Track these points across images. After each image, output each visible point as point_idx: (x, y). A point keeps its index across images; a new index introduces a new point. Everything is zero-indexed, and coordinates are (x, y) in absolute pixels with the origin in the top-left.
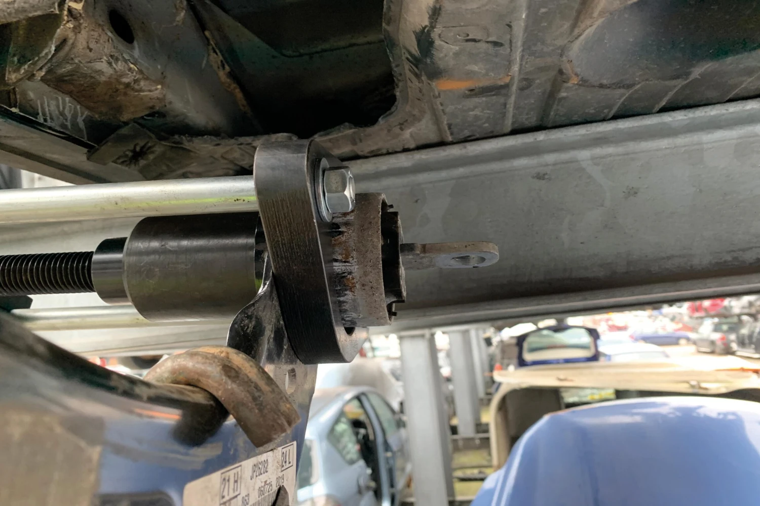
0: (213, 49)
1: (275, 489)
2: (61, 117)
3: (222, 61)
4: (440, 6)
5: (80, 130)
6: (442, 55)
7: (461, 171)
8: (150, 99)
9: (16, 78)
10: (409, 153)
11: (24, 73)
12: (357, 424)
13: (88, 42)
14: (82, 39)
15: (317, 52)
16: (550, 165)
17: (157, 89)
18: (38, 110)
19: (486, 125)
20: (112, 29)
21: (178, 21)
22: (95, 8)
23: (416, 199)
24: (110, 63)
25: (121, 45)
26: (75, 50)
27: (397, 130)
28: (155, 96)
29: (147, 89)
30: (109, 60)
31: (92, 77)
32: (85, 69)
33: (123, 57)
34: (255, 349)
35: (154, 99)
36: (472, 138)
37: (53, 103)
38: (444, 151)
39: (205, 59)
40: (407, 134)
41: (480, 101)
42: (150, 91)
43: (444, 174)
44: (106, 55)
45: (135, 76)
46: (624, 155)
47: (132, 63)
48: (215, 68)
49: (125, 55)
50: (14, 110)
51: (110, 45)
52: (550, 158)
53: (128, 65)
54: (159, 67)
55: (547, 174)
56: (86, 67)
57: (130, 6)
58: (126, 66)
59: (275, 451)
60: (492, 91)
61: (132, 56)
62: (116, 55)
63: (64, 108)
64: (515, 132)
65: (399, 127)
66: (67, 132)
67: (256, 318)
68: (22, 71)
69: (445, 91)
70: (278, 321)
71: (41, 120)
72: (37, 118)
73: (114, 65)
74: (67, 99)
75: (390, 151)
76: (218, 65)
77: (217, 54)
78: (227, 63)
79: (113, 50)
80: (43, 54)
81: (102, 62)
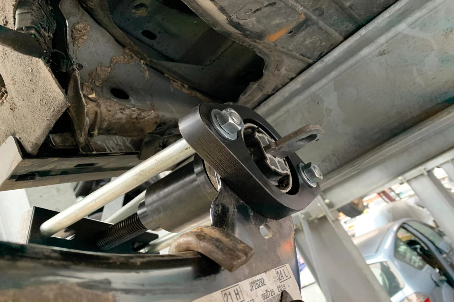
0: (173, 80)
1: (278, 293)
2: (118, 146)
3: (181, 84)
4: (220, 6)
5: (130, 148)
6: (251, 26)
7: (333, 74)
8: (152, 119)
9: (83, 139)
10: (294, 80)
11: (84, 135)
12: (411, 244)
13: (107, 109)
14: (103, 109)
15: (220, 56)
16: (383, 44)
17: (152, 113)
18: (105, 148)
19: (323, 43)
20: (115, 97)
21: (147, 77)
22: (102, 92)
23: (317, 102)
24: (122, 113)
25: (123, 102)
26: (103, 115)
27: (276, 72)
28: (153, 117)
29: (147, 115)
30: (121, 111)
31: (119, 122)
32: (113, 120)
33: (127, 107)
34: (226, 221)
35: (153, 118)
36: (323, 54)
37: (111, 142)
38: (313, 69)
39: (171, 87)
40: (283, 71)
41: (303, 34)
42: (149, 116)
43: (324, 81)
44: (118, 110)
45: (137, 113)
46: (429, 12)
47: (132, 108)
48: (179, 89)
49: (127, 106)
50: (94, 153)
51: (117, 105)
52: (382, 40)
53: (131, 109)
54: (148, 103)
55: (385, 50)
56: (113, 119)
57: (120, 82)
58: (130, 110)
59: (267, 272)
60: (303, 27)
61: (132, 104)
62: (122, 107)
63: (117, 141)
64: (346, 38)
65: (276, 70)
66: (124, 152)
67: (221, 204)
68: (83, 135)
69: (276, 40)
70: (238, 201)
71: (109, 152)
72: (106, 152)
73: (124, 113)
74: (117, 137)
75: (284, 84)
76: (180, 87)
77: (176, 82)
78: (184, 83)
79: (120, 106)
80: (85, 124)
81: (118, 114)
